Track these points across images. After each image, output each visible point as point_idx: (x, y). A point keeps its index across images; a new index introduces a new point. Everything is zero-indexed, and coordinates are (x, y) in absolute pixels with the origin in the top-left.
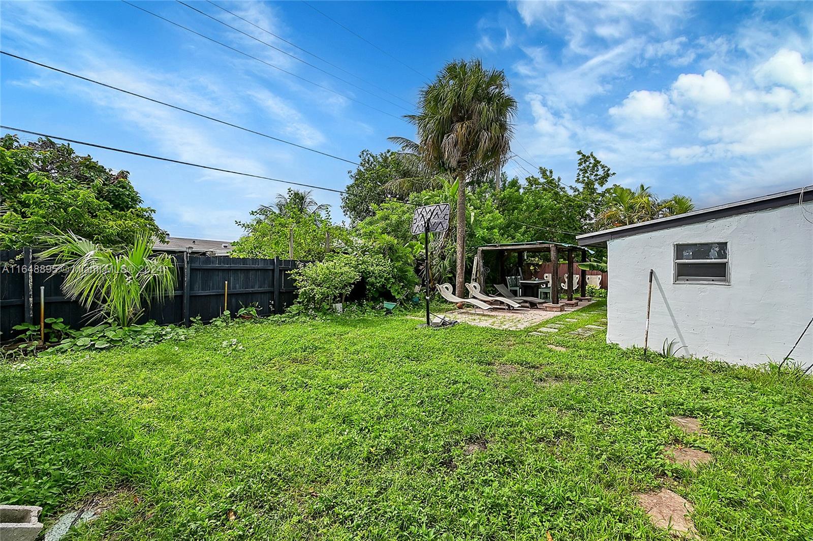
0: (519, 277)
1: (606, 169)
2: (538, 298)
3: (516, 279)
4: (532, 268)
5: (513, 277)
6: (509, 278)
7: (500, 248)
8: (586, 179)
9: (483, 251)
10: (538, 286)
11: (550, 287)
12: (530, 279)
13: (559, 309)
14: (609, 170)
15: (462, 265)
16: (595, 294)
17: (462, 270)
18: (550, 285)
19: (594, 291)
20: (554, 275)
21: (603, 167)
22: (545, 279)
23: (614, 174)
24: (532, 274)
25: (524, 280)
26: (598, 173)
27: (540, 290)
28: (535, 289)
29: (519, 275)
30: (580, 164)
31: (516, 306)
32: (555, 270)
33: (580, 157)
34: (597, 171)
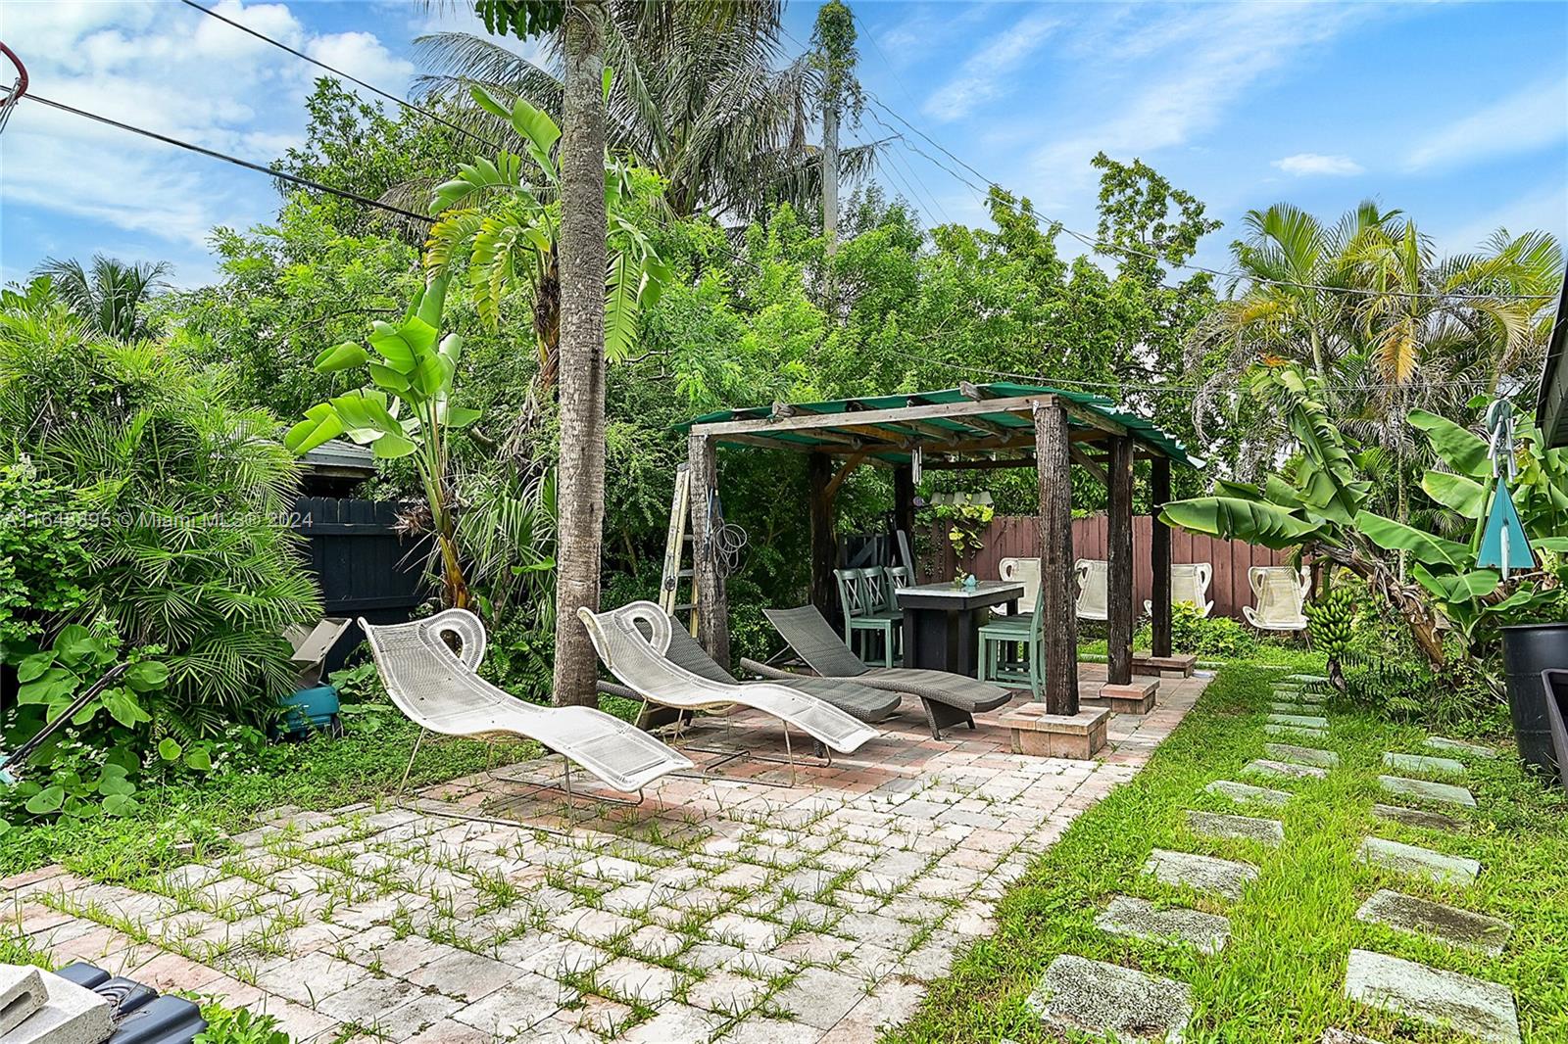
0: (896, 571)
1: (1192, 207)
2: (972, 672)
3: (883, 580)
4: (955, 535)
5: (869, 572)
6: (848, 574)
7: (788, 424)
8: (1126, 240)
9: (712, 441)
10: (974, 613)
11: (1028, 616)
12: (947, 578)
13: (1085, 745)
14: (1199, 211)
15: (586, 510)
16: (1199, 639)
17: (585, 531)
18: (1027, 605)
19: (1191, 625)
20: (1052, 561)
21: (1181, 198)
22: (1005, 577)
23: (1217, 225)
24: (956, 560)
25: (919, 584)
26: (1167, 221)
27: (985, 633)
28: (963, 625)
29: (899, 563)
30: (1106, 194)
31: (851, 736)
32: (1061, 535)
33: (1105, 170)
34: (1162, 215)
